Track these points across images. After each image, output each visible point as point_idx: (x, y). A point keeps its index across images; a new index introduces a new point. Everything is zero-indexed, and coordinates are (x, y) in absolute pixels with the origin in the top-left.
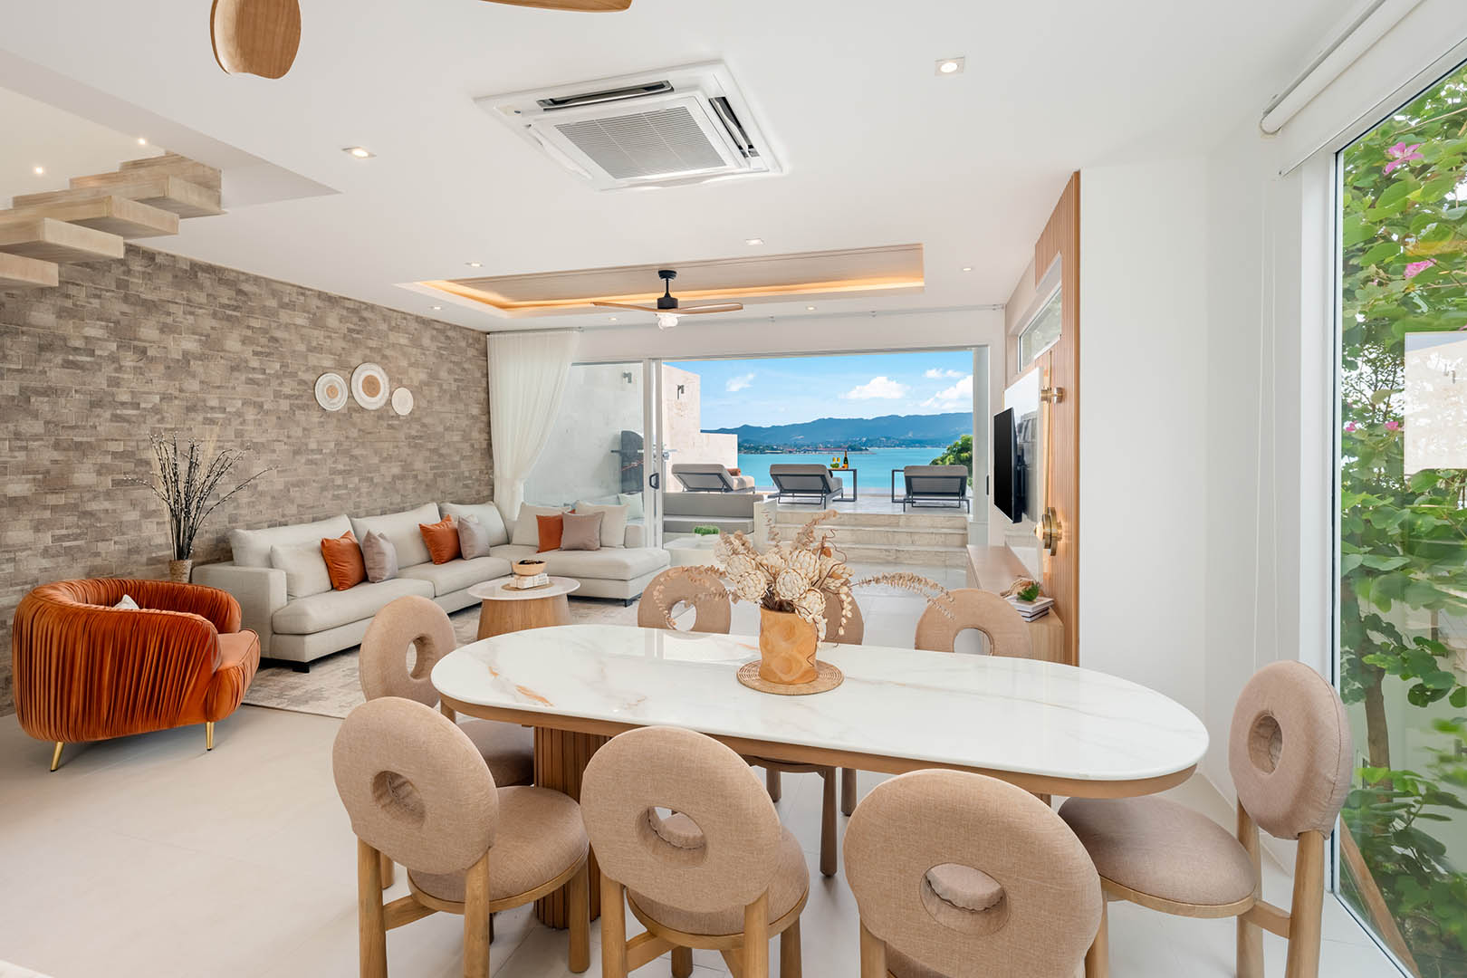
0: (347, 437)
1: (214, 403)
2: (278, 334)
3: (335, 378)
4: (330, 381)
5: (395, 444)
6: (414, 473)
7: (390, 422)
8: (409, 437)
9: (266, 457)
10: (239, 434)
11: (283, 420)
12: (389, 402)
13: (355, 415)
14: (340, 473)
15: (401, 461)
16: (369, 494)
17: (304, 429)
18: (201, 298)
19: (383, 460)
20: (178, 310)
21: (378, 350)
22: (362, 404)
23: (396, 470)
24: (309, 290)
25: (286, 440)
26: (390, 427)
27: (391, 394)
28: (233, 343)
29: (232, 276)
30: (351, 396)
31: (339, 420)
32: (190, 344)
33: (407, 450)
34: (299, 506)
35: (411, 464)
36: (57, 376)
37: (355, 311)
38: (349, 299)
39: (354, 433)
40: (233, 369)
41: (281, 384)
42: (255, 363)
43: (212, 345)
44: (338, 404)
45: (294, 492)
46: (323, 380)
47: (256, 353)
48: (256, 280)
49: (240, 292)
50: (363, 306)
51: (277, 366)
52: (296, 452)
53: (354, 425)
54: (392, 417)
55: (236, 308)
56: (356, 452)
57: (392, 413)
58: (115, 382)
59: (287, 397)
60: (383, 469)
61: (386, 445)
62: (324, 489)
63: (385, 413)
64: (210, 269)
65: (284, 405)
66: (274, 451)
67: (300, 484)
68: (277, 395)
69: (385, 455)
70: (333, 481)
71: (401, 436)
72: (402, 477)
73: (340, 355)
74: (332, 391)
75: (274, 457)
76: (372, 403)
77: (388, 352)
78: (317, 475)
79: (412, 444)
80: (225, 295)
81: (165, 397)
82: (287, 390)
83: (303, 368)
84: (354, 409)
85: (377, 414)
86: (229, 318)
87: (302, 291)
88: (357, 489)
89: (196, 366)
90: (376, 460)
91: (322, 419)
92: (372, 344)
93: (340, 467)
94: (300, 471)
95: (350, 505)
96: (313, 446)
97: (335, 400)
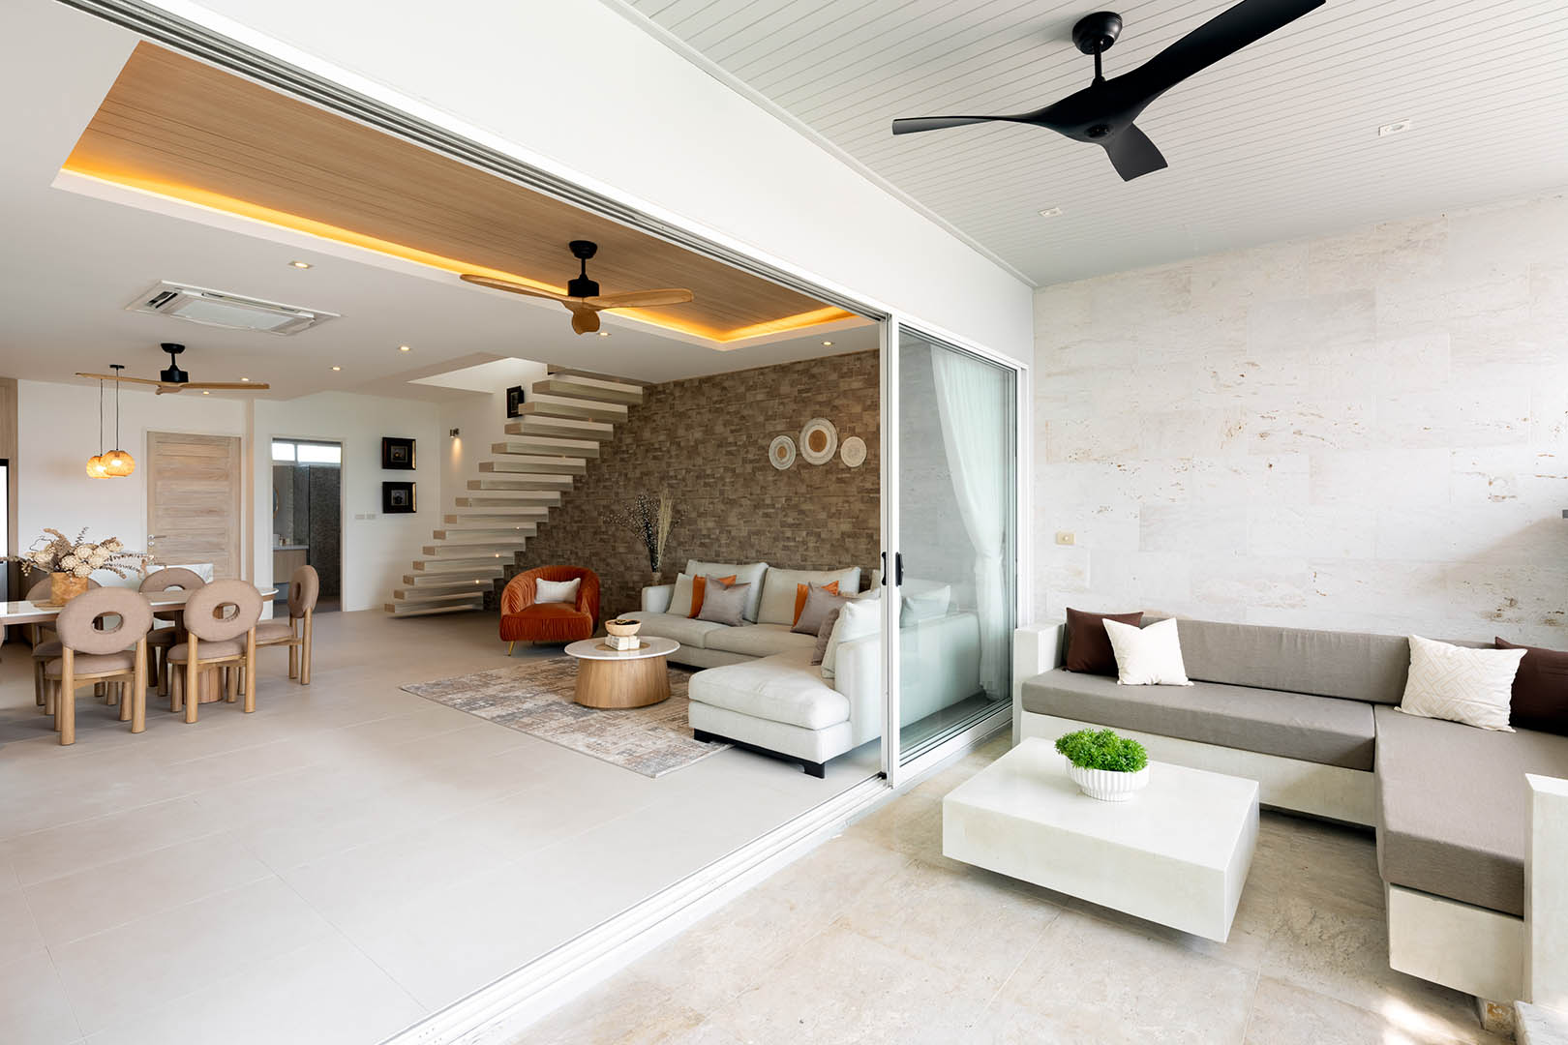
0: (796, 493)
1: (709, 472)
2: (745, 413)
3: (784, 440)
4: (780, 443)
5: (845, 499)
6: (870, 532)
7: (840, 476)
8: (861, 490)
9: (736, 510)
10: (722, 493)
11: (749, 480)
12: (837, 455)
13: (805, 473)
14: (790, 526)
15: (853, 518)
16: (817, 549)
17: (762, 487)
18: (703, 401)
19: (831, 516)
20: (693, 413)
21: (828, 403)
22: (809, 460)
23: (846, 527)
24: (766, 368)
25: (749, 496)
26: (840, 481)
27: (839, 446)
28: (719, 429)
29: (717, 380)
30: (799, 455)
31: (789, 477)
32: (698, 435)
33: (859, 506)
34: (757, 551)
35: (865, 521)
36: (652, 465)
37: (806, 371)
38: (800, 362)
39: (803, 489)
40: (719, 446)
41: (747, 452)
42: (731, 440)
43: (708, 430)
44: (787, 462)
45: (754, 539)
46: (775, 443)
47: (732, 432)
48: (731, 376)
49: (724, 389)
50: (813, 363)
51: (744, 438)
52: (756, 507)
53: (802, 481)
54: (843, 470)
55: (721, 402)
56: (805, 507)
57: (841, 466)
58: (669, 465)
59: (751, 462)
60: (831, 524)
61: (834, 500)
62: (776, 539)
63: (834, 466)
64: (709, 379)
65: (749, 468)
66: (741, 506)
67: (758, 533)
68: (745, 461)
69: (833, 510)
70: (783, 533)
71: (853, 489)
72: (853, 535)
73: (791, 417)
74: (782, 452)
75: (742, 510)
76: (819, 458)
77: (837, 402)
78: (770, 526)
79: (865, 499)
80: (716, 394)
81: (688, 471)
82: (750, 456)
83: (762, 436)
84: (802, 465)
85: (825, 468)
86: (717, 410)
87: (761, 371)
88: (804, 543)
89: (701, 448)
90: (823, 516)
91: (775, 478)
92: (822, 398)
93: (790, 520)
94: (758, 522)
95: (798, 557)
96: (768, 501)
97: (784, 460)
